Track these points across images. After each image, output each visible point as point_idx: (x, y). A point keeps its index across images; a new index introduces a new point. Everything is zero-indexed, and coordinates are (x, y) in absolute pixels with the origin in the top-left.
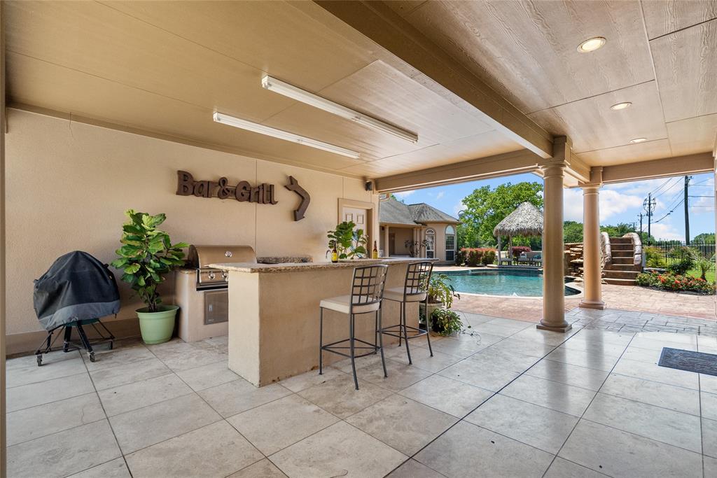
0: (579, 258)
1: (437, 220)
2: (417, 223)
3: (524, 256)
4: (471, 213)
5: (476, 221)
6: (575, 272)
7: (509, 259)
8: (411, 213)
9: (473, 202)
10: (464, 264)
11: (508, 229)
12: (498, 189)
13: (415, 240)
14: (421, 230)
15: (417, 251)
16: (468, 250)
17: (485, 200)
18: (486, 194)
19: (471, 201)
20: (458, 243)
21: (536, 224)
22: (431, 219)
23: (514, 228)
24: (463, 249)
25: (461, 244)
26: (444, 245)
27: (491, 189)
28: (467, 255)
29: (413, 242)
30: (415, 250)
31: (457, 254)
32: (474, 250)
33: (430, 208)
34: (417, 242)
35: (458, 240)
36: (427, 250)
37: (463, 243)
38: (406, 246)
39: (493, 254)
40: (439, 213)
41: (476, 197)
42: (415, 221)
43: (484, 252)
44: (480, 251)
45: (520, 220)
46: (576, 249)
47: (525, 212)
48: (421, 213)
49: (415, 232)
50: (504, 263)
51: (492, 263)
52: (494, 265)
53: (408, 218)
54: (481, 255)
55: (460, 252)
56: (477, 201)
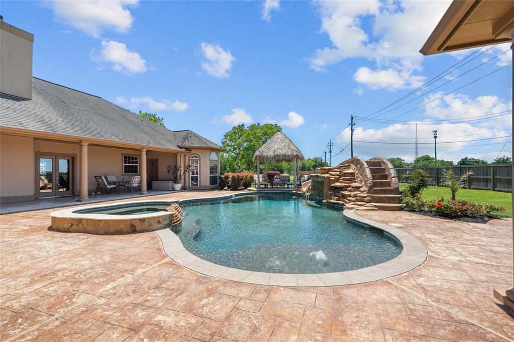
0: (337, 182)
1: (202, 145)
2: (181, 148)
3: (276, 180)
4: (231, 146)
5: (235, 152)
6: (336, 196)
7: (266, 183)
8: (175, 138)
9: (232, 136)
10: (226, 188)
11: (266, 154)
12: (250, 127)
13: (179, 165)
14: (185, 156)
15: (180, 176)
16: (231, 175)
17: (241, 136)
18: (242, 130)
19: (231, 136)
20: (221, 169)
21: (290, 151)
22: (195, 145)
23: (271, 154)
24: (226, 174)
25: (223, 170)
26: (208, 171)
27: (246, 127)
28: (230, 179)
29: (176, 166)
30: (179, 175)
31: (220, 178)
32: (236, 175)
33: (195, 135)
34: (180, 167)
35: (221, 166)
36: (191, 176)
37: (225, 169)
38: (168, 172)
39: (252, 178)
40: (203, 140)
41: (234, 133)
42: (178, 146)
43: (244, 177)
44: (241, 175)
45: (276, 147)
46: (334, 173)
47: (279, 140)
48: (185, 138)
49: (179, 157)
50: (261, 186)
51: (250, 186)
52: (253, 188)
53: (171, 142)
54: (242, 179)
55: (223, 176)
56: (235, 136)
